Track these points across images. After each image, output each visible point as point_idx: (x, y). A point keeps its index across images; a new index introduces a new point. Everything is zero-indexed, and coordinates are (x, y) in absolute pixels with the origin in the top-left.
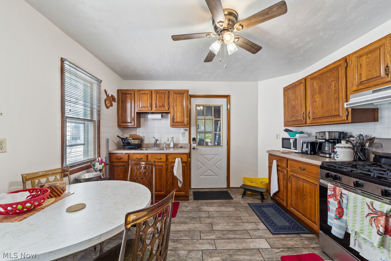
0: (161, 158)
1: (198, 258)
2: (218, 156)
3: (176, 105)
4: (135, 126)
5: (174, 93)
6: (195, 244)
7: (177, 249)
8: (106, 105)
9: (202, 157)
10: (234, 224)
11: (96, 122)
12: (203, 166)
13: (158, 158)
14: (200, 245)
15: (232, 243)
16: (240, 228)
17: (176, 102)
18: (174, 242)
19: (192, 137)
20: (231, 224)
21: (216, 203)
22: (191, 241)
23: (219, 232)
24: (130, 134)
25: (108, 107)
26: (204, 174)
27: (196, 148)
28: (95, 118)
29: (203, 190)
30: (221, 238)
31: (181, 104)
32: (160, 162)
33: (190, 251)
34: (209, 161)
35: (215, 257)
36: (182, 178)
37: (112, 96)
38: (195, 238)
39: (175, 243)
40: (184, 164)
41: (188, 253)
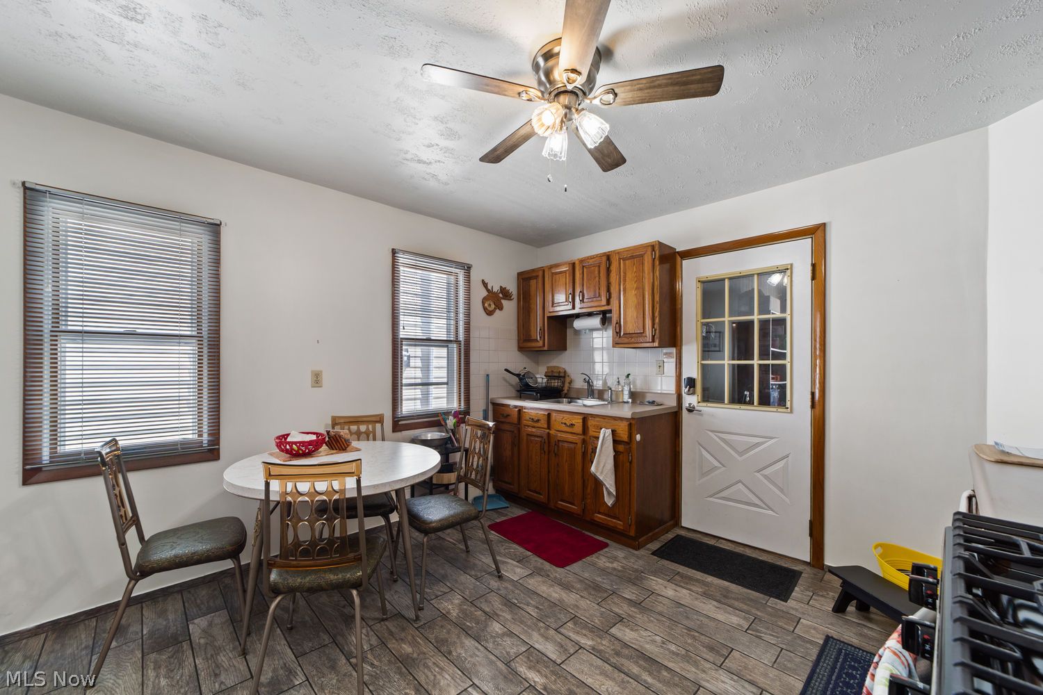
0: (572, 425)
1: (507, 652)
2: (773, 441)
3: (625, 290)
4: (546, 348)
5: (620, 259)
6: (533, 630)
7: (495, 617)
8: (485, 309)
9: (718, 440)
10: (683, 652)
11: (463, 343)
12: (720, 468)
13: (567, 423)
14: (539, 637)
15: (614, 679)
16: (683, 669)
17: (625, 280)
18: (505, 605)
19: (685, 376)
20: (673, 648)
21: (704, 583)
22: (535, 620)
23: (616, 642)
24: (548, 365)
25: (490, 313)
26: (722, 494)
27: (697, 408)
28: (461, 337)
29: (712, 542)
30: (602, 654)
31: (635, 286)
32: (572, 433)
33: (511, 634)
34: (741, 454)
35: (537, 673)
36: (613, 482)
37: (503, 290)
38: (547, 621)
39: (504, 608)
40: (621, 448)
41: (504, 634)
